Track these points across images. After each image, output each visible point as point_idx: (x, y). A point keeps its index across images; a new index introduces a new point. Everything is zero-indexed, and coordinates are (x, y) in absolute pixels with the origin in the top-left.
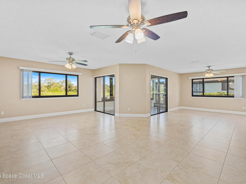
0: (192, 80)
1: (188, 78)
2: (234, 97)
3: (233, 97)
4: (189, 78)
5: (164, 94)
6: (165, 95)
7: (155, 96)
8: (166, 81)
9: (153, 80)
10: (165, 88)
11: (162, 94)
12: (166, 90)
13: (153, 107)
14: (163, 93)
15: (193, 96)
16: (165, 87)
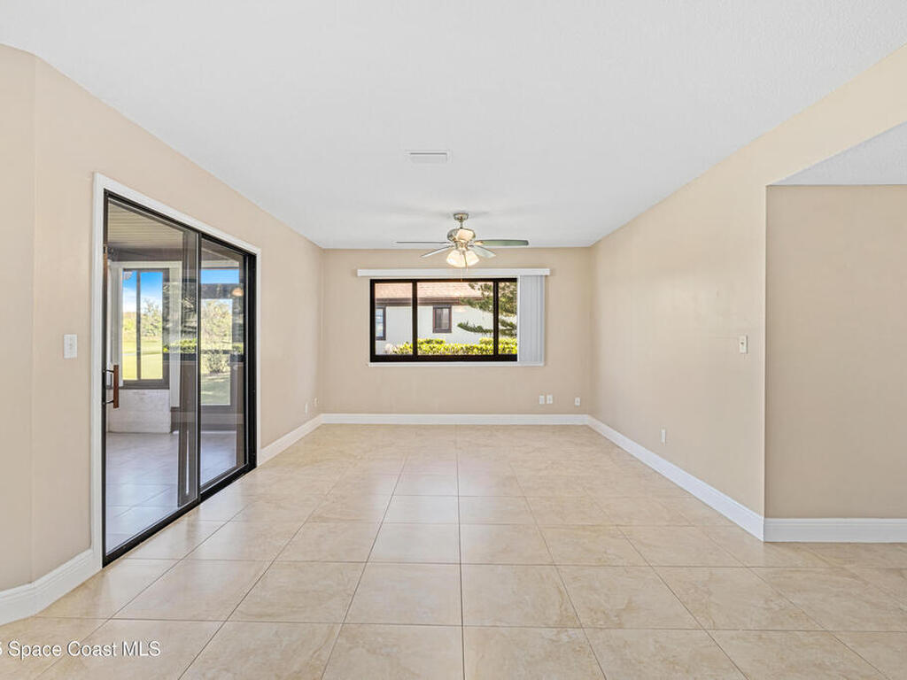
0: (373, 282)
1: (355, 274)
2: (516, 360)
3: (513, 358)
4: (361, 273)
5: (236, 353)
6: (242, 358)
7: (175, 365)
8: (243, 281)
9: (167, 271)
10: (241, 322)
11: (225, 352)
12: (248, 332)
13: (169, 430)
14: (229, 347)
15: (375, 358)
16: (242, 315)
